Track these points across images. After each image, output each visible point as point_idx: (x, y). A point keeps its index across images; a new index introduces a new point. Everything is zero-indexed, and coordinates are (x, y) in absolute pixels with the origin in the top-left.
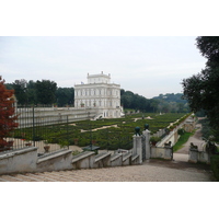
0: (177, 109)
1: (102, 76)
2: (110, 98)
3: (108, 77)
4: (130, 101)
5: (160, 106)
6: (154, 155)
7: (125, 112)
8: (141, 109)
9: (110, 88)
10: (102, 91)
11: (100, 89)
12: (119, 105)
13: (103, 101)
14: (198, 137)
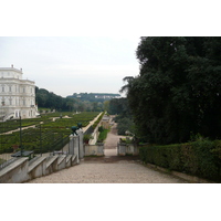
0: (92, 108)
1: (12, 70)
2: (23, 96)
3: (20, 72)
4: (45, 100)
5: (75, 105)
6: (87, 154)
7: (40, 112)
8: (57, 108)
9: (23, 84)
10: (13, 88)
11: (10, 85)
12: (34, 103)
13: (14, 99)
14: (114, 133)
